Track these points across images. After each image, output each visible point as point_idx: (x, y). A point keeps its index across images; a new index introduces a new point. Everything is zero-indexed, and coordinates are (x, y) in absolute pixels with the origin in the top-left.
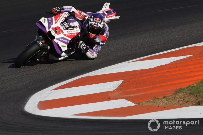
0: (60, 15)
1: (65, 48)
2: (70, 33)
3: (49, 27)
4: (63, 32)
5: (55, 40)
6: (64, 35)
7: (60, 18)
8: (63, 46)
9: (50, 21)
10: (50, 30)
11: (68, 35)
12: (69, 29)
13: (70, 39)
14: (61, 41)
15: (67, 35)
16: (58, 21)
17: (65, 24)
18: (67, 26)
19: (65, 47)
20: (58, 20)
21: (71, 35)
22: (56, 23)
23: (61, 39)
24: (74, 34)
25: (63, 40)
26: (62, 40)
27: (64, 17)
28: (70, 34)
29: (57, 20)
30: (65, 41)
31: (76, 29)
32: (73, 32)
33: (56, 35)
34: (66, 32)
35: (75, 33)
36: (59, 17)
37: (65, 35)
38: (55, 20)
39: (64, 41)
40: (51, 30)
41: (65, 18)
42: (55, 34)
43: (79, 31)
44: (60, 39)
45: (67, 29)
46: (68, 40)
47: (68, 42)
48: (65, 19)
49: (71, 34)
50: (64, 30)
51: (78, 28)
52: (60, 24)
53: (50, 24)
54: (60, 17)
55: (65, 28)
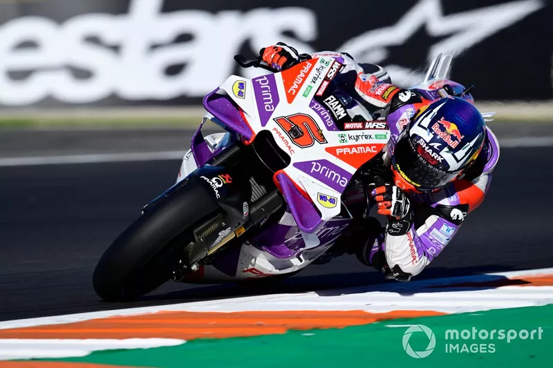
0: (306, 69)
1: (332, 205)
2: (353, 142)
3: (265, 117)
4: (323, 140)
5: (290, 171)
6: (328, 150)
7: (304, 79)
8: (323, 198)
9: (266, 89)
10: (266, 128)
11: (345, 151)
12: (347, 126)
13: (352, 170)
14: (316, 176)
15: (338, 151)
16: (297, 90)
17: (332, 101)
18: (341, 113)
19: (332, 201)
20: (300, 86)
21: (354, 150)
22: (290, 98)
23: (317, 167)
24: (368, 149)
25: (325, 171)
26: (321, 169)
27: (322, 76)
28: (351, 147)
29: (295, 86)
30: (332, 175)
31: (375, 128)
32: (362, 141)
33: (294, 147)
34: (333, 138)
35: (370, 146)
36: (302, 75)
37: (331, 150)
38: (287, 86)
39: (328, 174)
40: (271, 126)
41: (326, 79)
42: (290, 143)
43: (385, 137)
44: (313, 169)
45: (339, 125)
46: (343, 173)
47: (344, 183)
48: (326, 83)
49: (356, 146)
50: (329, 129)
51: (381, 124)
52: (311, 105)
53: (267, 104)
54: (307, 75)
55: (331, 123)
